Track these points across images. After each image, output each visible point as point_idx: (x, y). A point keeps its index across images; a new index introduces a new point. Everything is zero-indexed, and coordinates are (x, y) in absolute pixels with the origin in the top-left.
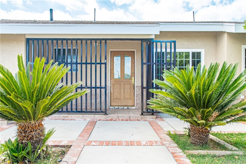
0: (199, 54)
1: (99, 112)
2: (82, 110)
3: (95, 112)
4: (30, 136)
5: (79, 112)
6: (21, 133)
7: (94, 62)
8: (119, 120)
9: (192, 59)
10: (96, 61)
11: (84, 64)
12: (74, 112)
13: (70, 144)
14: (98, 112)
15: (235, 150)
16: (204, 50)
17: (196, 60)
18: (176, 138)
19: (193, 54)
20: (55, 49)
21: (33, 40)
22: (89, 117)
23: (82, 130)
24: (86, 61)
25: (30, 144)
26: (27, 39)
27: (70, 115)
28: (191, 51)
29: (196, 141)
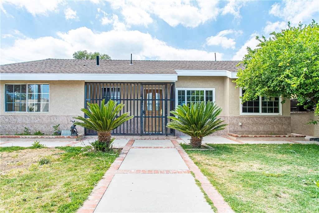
0: (211, 92)
1: (137, 134)
2: (124, 133)
3: (133, 134)
4: (106, 139)
5: (122, 134)
6: (101, 137)
7: (133, 99)
8: (150, 139)
9: (206, 95)
10: (134, 98)
11: (125, 100)
12: (118, 134)
13: (122, 148)
14: (135, 134)
15: (212, 149)
16: (215, 89)
17: (209, 96)
18: (184, 147)
19: (207, 92)
20: (102, 88)
21: (90, 83)
22: (129, 138)
23: (126, 143)
24: (127, 98)
25: (105, 143)
26: (85, 82)
27: (116, 136)
28: (205, 89)
29: (194, 146)
